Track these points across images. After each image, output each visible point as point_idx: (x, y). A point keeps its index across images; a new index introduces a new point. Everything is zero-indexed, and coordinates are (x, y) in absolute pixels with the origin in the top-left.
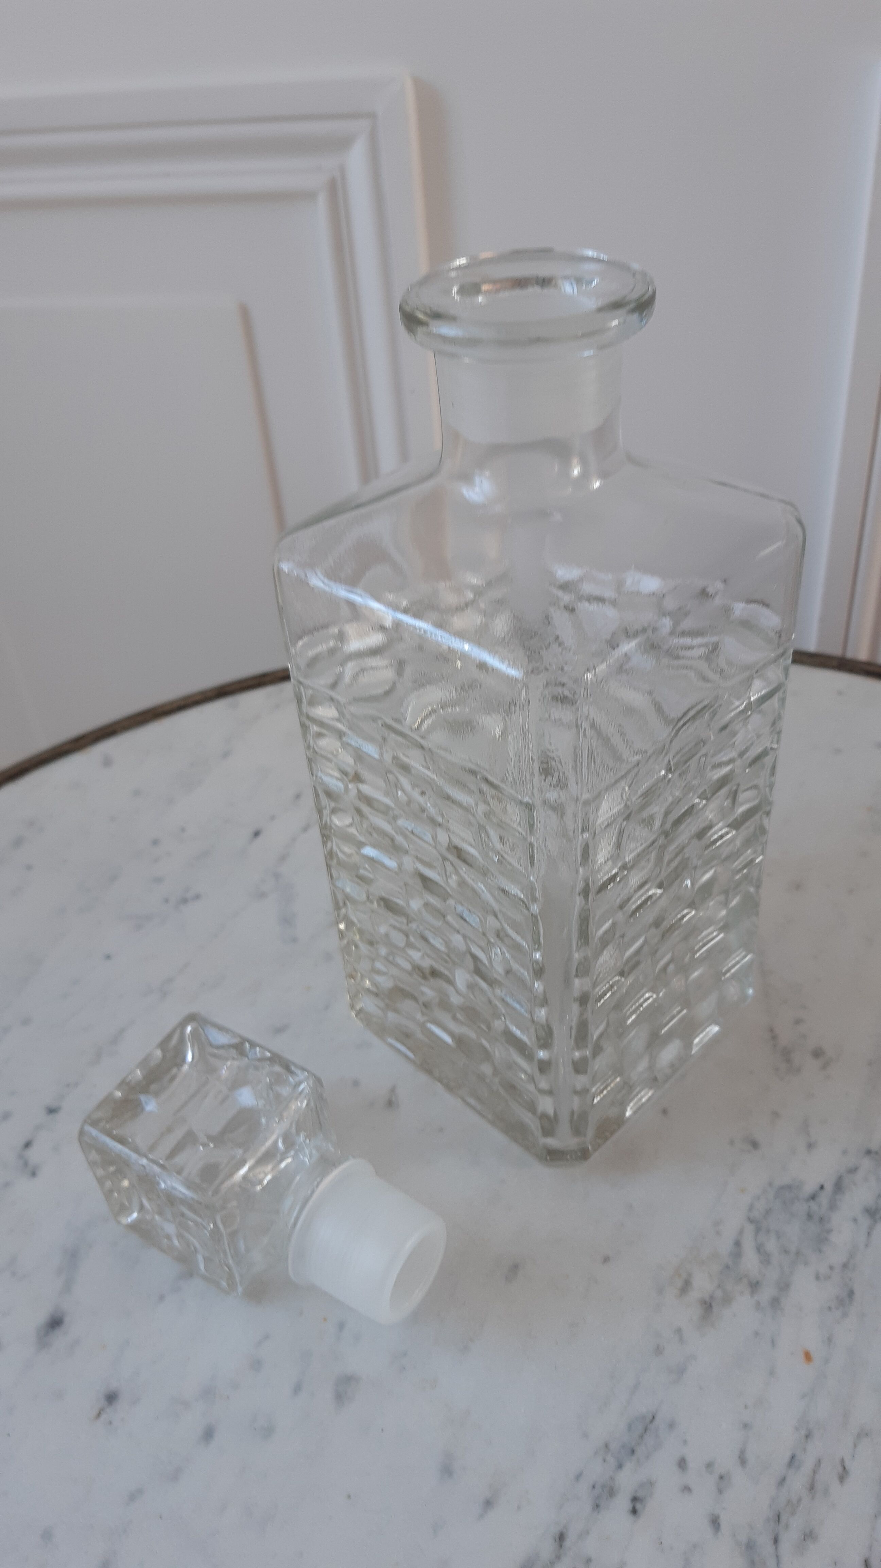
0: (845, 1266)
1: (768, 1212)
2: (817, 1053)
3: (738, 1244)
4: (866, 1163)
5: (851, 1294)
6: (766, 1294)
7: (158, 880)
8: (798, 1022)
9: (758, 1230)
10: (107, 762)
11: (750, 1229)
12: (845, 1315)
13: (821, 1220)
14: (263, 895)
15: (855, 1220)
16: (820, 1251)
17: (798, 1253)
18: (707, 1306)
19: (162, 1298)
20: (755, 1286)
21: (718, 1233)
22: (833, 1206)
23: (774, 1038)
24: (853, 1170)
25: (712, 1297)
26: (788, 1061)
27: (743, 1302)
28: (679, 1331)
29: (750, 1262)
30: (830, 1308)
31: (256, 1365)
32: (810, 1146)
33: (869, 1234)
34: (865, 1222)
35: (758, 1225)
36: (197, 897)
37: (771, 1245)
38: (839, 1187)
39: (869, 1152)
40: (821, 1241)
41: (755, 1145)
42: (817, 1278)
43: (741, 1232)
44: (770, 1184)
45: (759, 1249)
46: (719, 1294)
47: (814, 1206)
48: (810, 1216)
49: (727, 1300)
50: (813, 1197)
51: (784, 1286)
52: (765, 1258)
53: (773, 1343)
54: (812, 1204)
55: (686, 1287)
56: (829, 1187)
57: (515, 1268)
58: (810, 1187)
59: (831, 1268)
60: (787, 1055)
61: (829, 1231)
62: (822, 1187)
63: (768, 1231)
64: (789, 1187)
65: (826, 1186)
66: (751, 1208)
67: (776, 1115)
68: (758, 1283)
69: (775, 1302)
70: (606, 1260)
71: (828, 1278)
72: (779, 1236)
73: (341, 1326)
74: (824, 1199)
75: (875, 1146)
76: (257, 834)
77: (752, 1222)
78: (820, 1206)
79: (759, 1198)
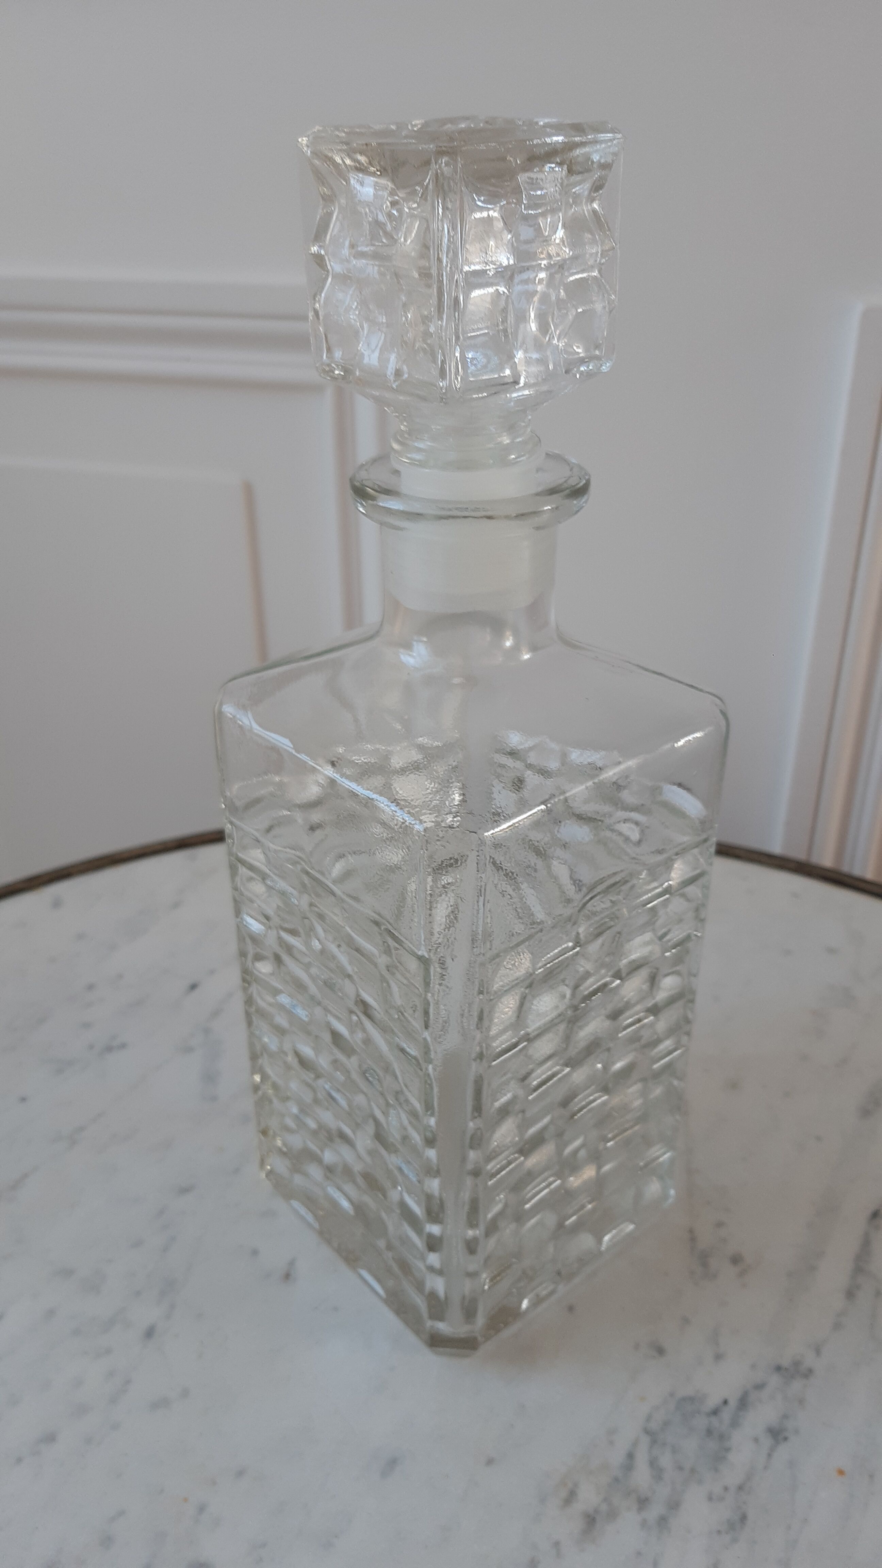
0: (740, 1488)
1: (666, 1424)
2: (736, 1260)
3: (630, 1456)
4: (775, 1380)
5: (744, 1518)
6: (654, 1512)
7: (87, 1026)
8: (719, 1225)
9: (654, 1442)
10: (57, 904)
11: (645, 1440)
12: (735, 1540)
13: (721, 1437)
14: (189, 1050)
15: (756, 1440)
16: (716, 1470)
17: (693, 1471)
18: (591, 1520)
19: (19, 1460)
20: (643, 1503)
21: (611, 1443)
22: (735, 1423)
23: (693, 1240)
24: (760, 1387)
25: (596, 1511)
26: (705, 1265)
27: (629, 1518)
28: (557, 1544)
29: (642, 1476)
30: (719, 1532)
31: (107, 1541)
32: (718, 1357)
33: (769, 1455)
34: (767, 1442)
35: (654, 1437)
36: (123, 1046)
37: (666, 1460)
38: (744, 1403)
39: (778, 1369)
40: (719, 1458)
41: (660, 1351)
42: (710, 1498)
43: (635, 1444)
44: (672, 1395)
45: (653, 1463)
46: (604, 1507)
47: (714, 1421)
48: (709, 1432)
49: (613, 1515)
50: (715, 1412)
51: (674, 1505)
52: (658, 1473)
53: (655, 1564)
54: (713, 1418)
55: (571, 1497)
56: (733, 1403)
57: (392, 1463)
58: (713, 1401)
59: (726, 1489)
60: (704, 1259)
61: (728, 1450)
62: (725, 1402)
63: (664, 1445)
64: (691, 1399)
65: (730, 1402)
66: (649, 1418)
67: (686, 1321)
68: (646, 1499)
69: (663, 1522)
70: (490, 1462)
71: (721, 1499)
72: (674, 1450)
73: (202, 1509)
74: (726, 1415)
75: (785, 1362)
76: (193, 987)
77: (648, 1433)
78: (721, 1422)
79: (658, 1408)
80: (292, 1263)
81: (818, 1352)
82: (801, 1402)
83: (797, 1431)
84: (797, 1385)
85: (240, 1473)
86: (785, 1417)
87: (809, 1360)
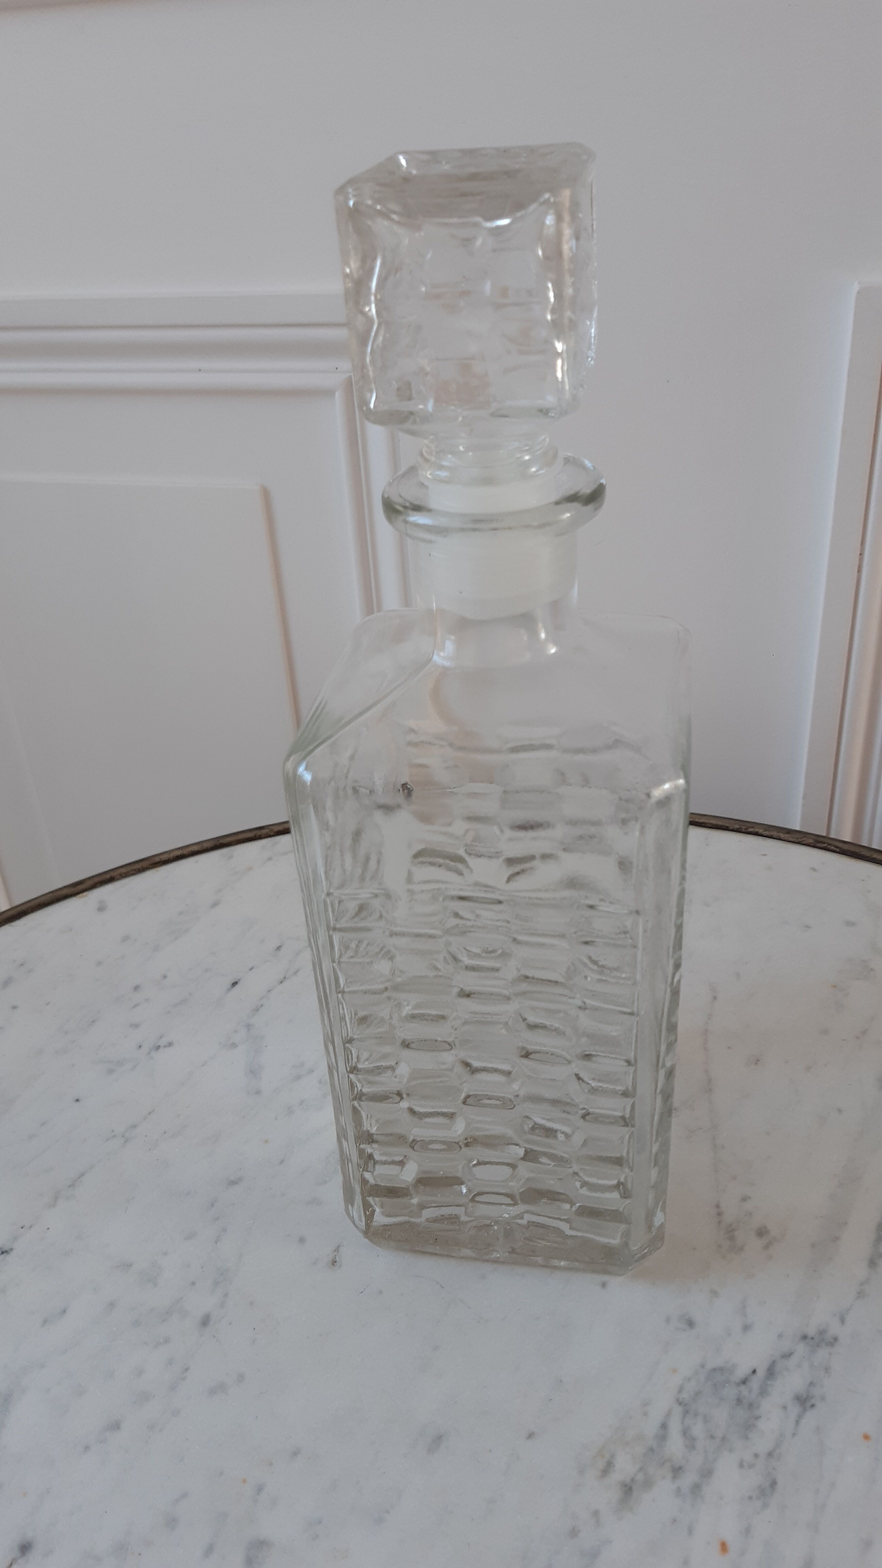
0: (770, 1454)
1: (698, 1394)
2: (761, 1232)
3: (664, 1426)
4: (801, 1349)
5: (774, 1484)
6: (688, 1479)
7: (136, 1026)
8: (745, 1199)
9: (686, 1412)
10: (101, 908)
11: (678, 1410)
12: (765, 1506)
13: (750, 1405)
14: (234, 1045)
15: (785, 1408)
16: (747, 1438)
17: (724, 1439)
18: (628, 1489)
19: (87, 1448)
20: (677, 1471)
21: (646, 1414)
22: (763, 1392)
23: (719, 1214)
24: (787, 1356)
25: (633, 1480)
26: (732, 1238)
27: (664, 1487)
28: (596, 1513)
29: (675, 1446)
30: (750, 1498)
31: (172, 1522)
32: (746, 1328)
33: (797, 1422)
34: (794, 1410)
35: (686, 1407)
36: (170, 1044)
37: (698, 1430)
38: (771, 1372)
39: (805, 1337)
40: (748, 1427)
41: (691, 1324)
42: (741, 1466)
43: (669, 1414)
44: (703, 1366)
45: (685, 1432)
46: (640, 1477)
47: (744, 1390)
48: (739, 1401)
49: (648, 1484)
50: (744, 1382)
51: (707, 1473)
52: (690, 1442)
53: (690, 1531)
54: (743, 1388)
55: (608, 1468)
56: (761, 1373)
57: (439, 1439)
58: (742, 1372)
59: (756, 1456)
60: (731, 1232)
61: (757, 1418)
62: (754, 1372)
63: (696, 1415)
64: (721, 1369)
65: (758, 1371)
66: (681, 1390)
67: (715, 1294)
68: (680, 1468)
69: (696, 1489)
70: (531, 1436)
71: (751, 1466)
72: (706, 1420)
73: (260, 1489)
74: (755, 1383)
75: (811, 1331)
76: (235, 984)
77: (680, 1404)
78: (750, 1391)
79: (689, 1379)
80: (337, 1250)
81: (843, 1321)
82: (827, 1370)
83: (823, 1398)
84: (822, 1353)
85: (295, 1454)
86: (811, 1384)
87: (835, 1328)
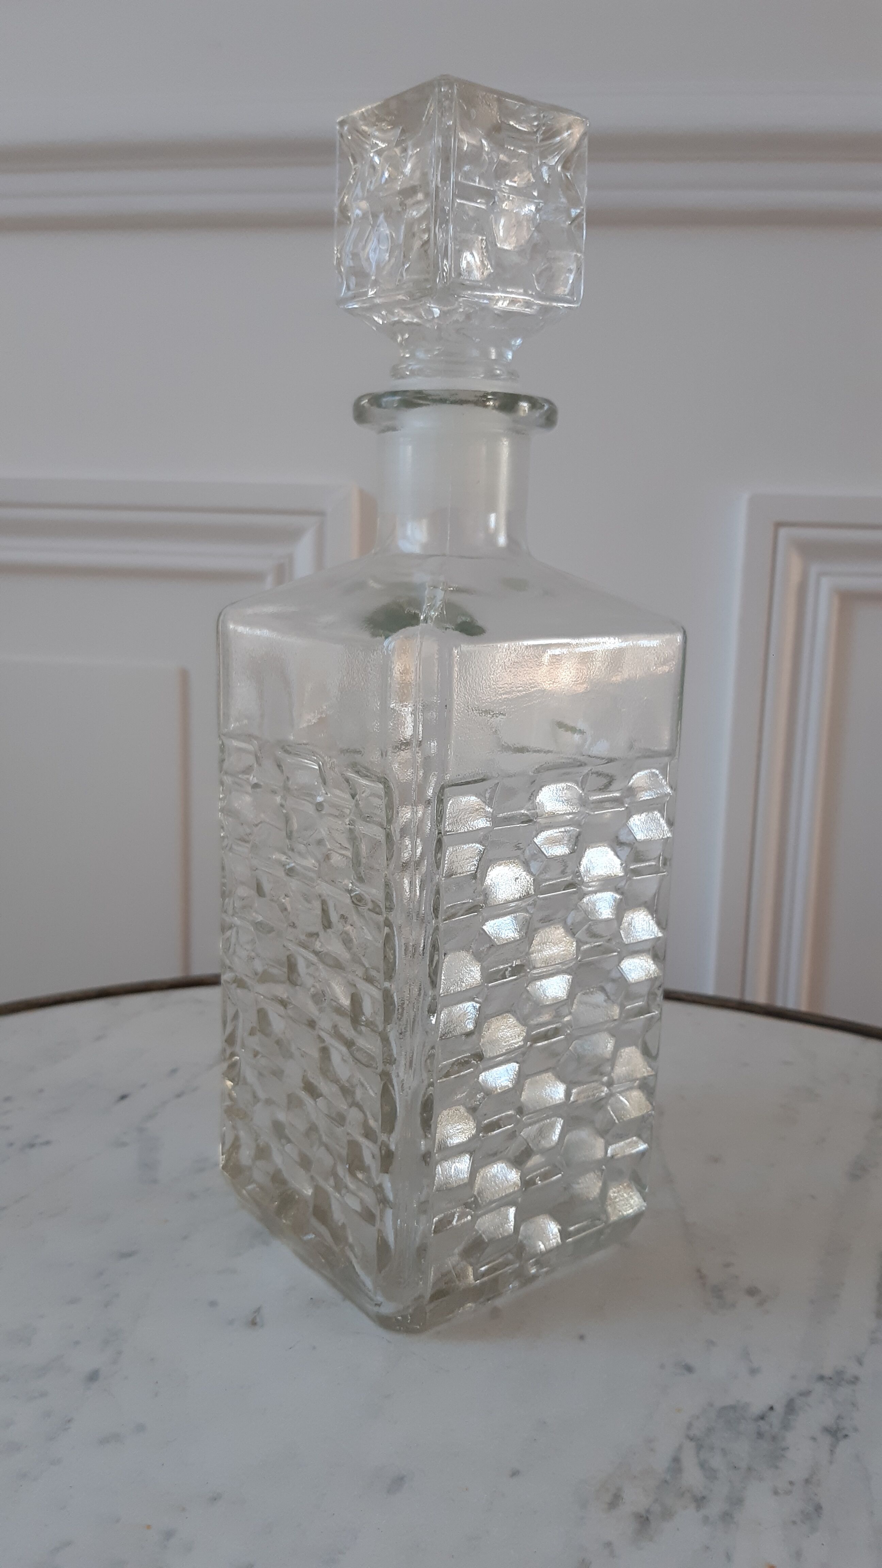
0: (807, 1481)
1: (710, 1430)
2: (752, 1292)
3: (676, 1460)
4: (819, 1388)
5: (818, 1508)
6: (715, 1508)
7: (6, 1128)
8: (727, 1265)
9: (699, 1447)
11: (689, 1446)
12: (814, 1529)
13: (774, 1438)
14: (124, 1144)
15: (814, 1439)
16: (777, 1467)
17: (749, 1469)
18: (643, 1521)
20: (700, 1501)
21: (652, 1450)
22: (786, 1425)
23: (702, 1277)
24: (806, 1393)
25: (648, 1511)
26: (720, 1297)
27: (688, 1516)
28: (609, 1545)
29: (692, 1477)
30: (794, 1523)
32: (753, 1371)
33: (832, 1452)
34: (826, 1441)
35: (699, 1443)
36: (47, 1143)
37: (717, 1461)
38: (791, 1407)
39: (821, 1378)
40: (776, 1457)
41: (689, 1369)
42: (776, 1493)
43: (680, 1448)
44: (711, 1405)
45: (703, 1465)
46: (657, 1508)
47: (764, 1426)
48: (760, 1435)
49: (667, 1514)
50: (762, 1418)
51: (736, 1501)
52: (711, 1474)
53: (728, 1557)
54: (762, 1423)
55: (615, 1501)
56: (779, 1408)
57: (399, 1481)
58: (758, 1406)
59: (791, 1483)
60: (717, 1292)
61: (785, 1449)
62: (771, 1409)
63: (712, 1448)
64: (733, 1408)
65: (775, 1408)
66: (690, 1426)
67: (711, 1343)
68: (704, 1498)
69: (727, 1517)
70: (515, 1473)
71: (788, 1493)
72: (724, 1452)
73: (169, 1534)
74: (775, 1419)
75: (828, 1372)
76: (123, 1097)
77: (691, 1439)
78: (771, 1426)
79: (698, 1417)
80: (258, 1311)
81: (860, 1362)
82: (854, 1404)
83: (856, 1428)
84: (845, 1391)
85: (215, 1499)
86: (839, 1417)
87: (853, 1369)
